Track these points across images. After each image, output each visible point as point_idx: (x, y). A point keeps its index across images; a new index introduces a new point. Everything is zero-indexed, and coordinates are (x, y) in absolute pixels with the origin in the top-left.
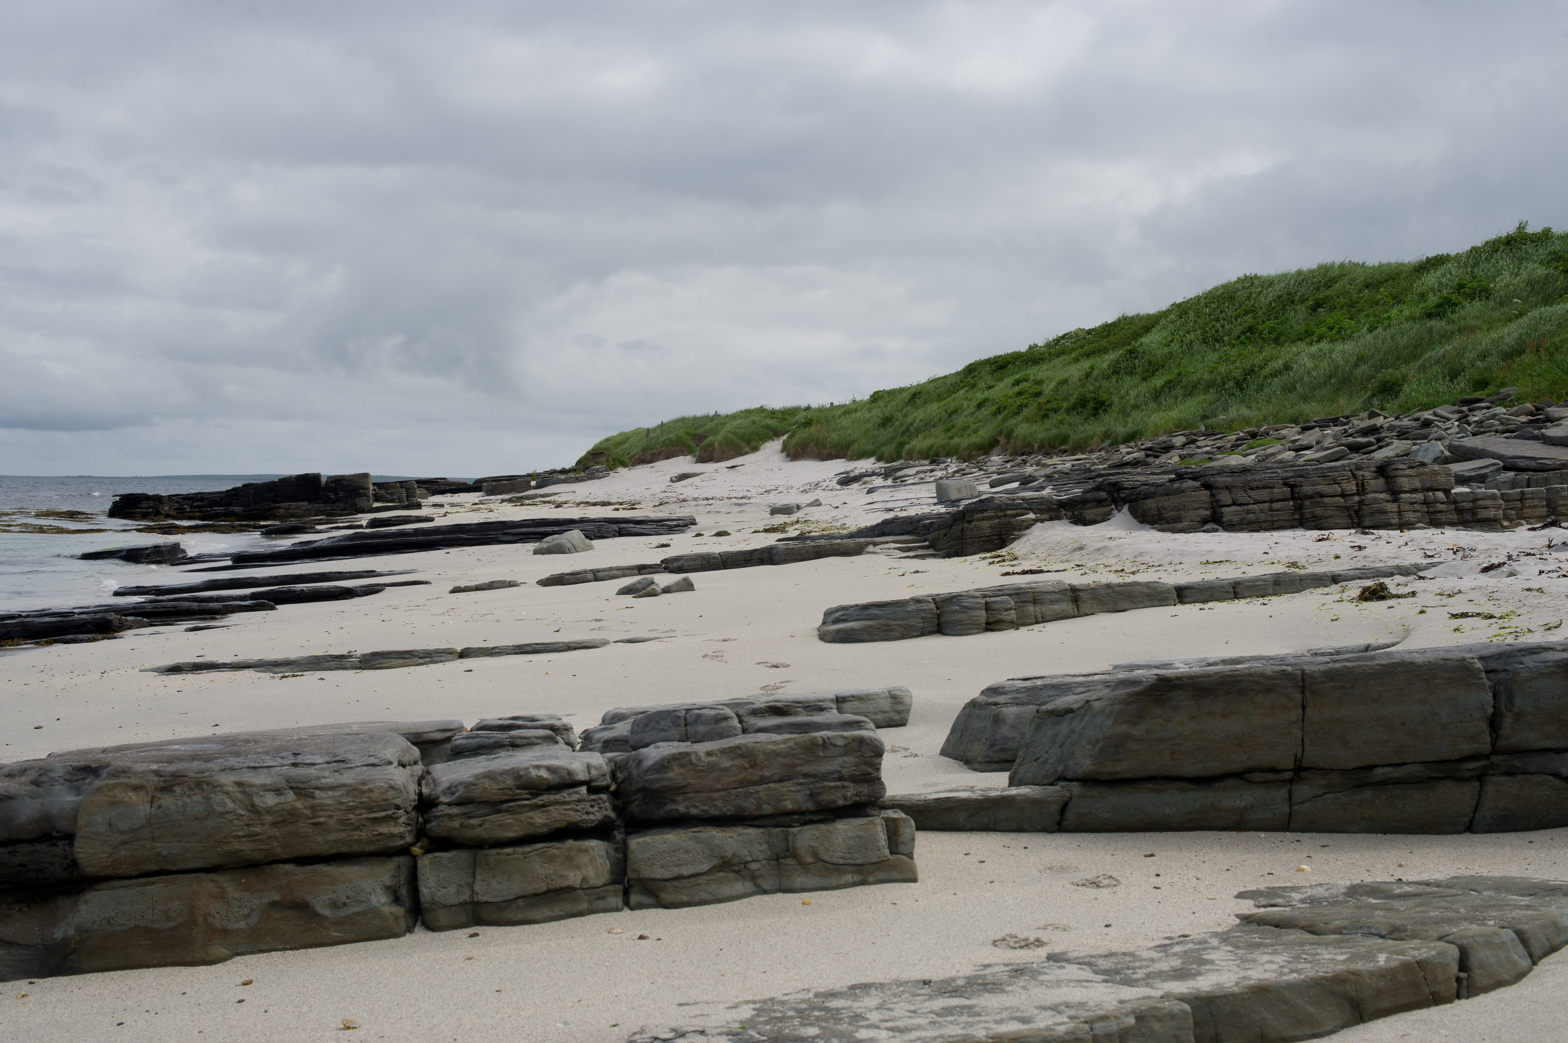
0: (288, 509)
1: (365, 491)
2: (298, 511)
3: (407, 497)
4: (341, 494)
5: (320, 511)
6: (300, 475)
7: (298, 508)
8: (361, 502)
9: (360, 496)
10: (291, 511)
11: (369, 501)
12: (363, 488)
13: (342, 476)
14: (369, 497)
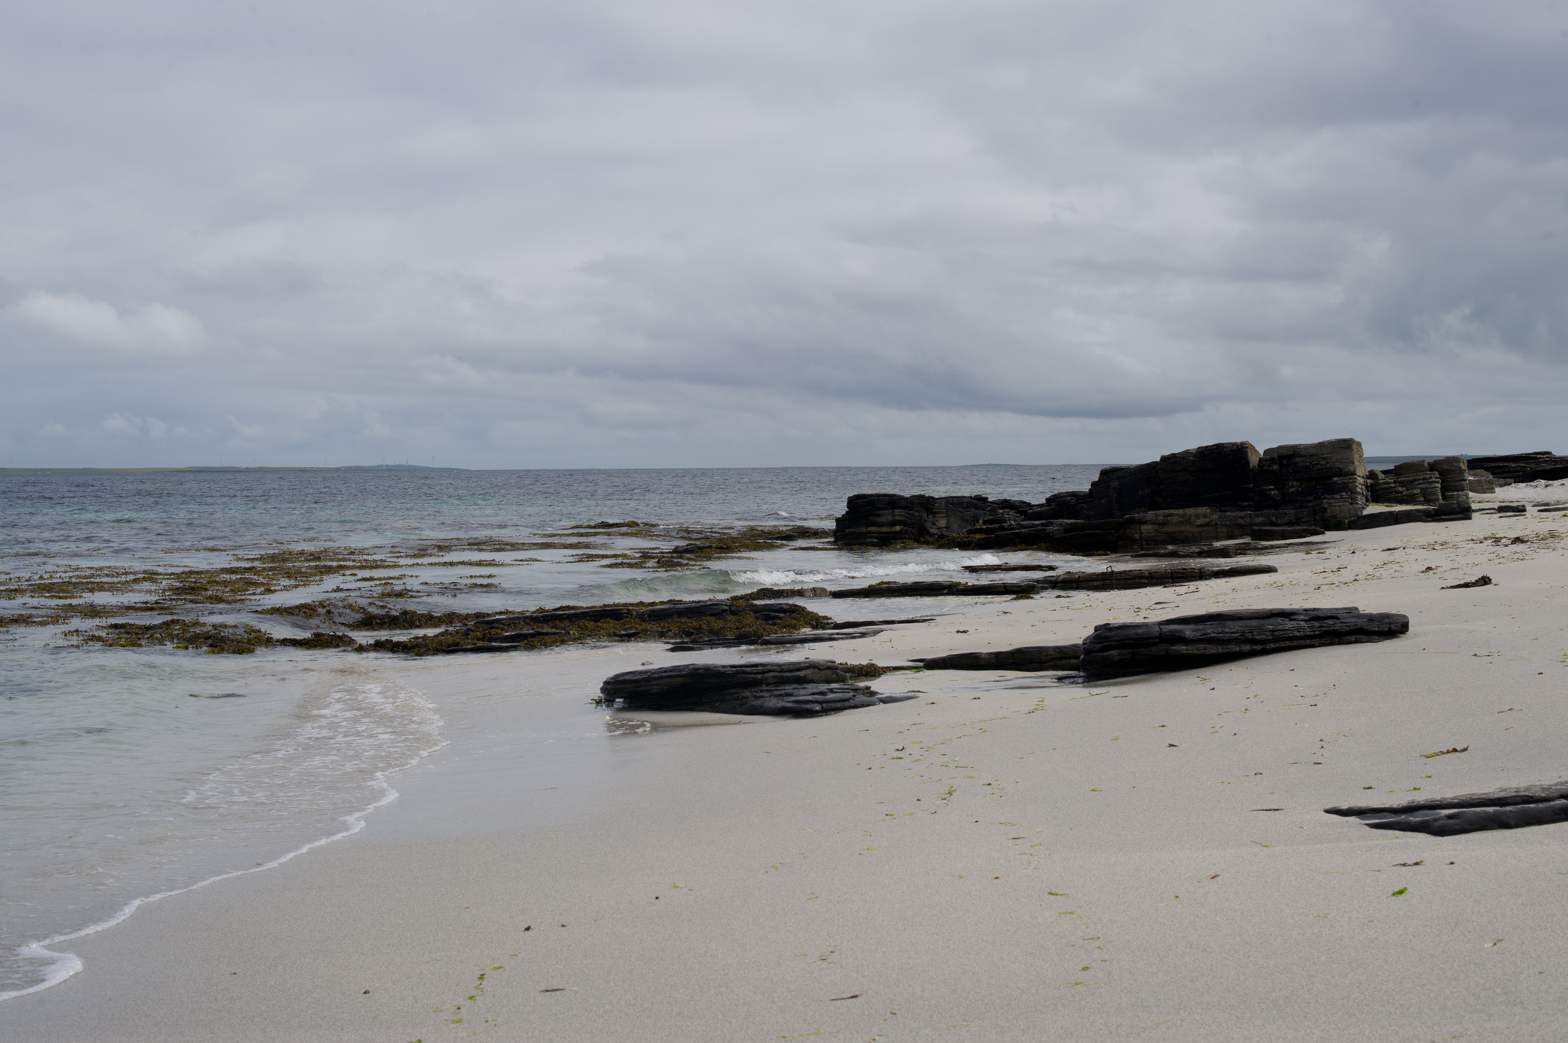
0: (1163, 524)
1: (1345, 480)
2: (1188, 528)
3: (1444, 489)
4: (1293, 487)
5: (1240, 526)
6: (1207, 448)
7: (1188, 521)
8: (1336, 505)
9: (1333, 490)
10: (1169, 529)
11: (1353, 502)
12: (1340, 473)
13: (1294, 447)
14: (1353, 492)
